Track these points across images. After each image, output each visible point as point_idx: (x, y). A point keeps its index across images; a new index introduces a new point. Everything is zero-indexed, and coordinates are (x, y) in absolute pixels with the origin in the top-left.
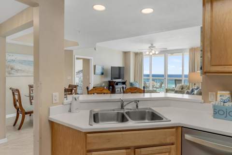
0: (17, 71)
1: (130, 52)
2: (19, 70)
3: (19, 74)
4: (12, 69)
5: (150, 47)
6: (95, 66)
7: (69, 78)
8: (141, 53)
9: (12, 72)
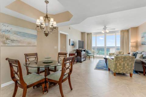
0: (13, 41)
1: (85, 32)
2: (14, 40)
3: (14, 44)
4: (7, 39)
5: (103, 28)
6: (70, 40)
7: (56, 47)
8: (91, 34)
9: (8, 41)
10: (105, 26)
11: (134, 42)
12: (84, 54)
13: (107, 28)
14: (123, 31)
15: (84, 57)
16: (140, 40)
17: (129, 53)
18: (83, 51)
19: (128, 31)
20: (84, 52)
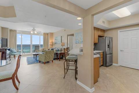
1: (7, 28)
10: (34, 28)
11: (51, 42)
12: (9, 53)
13: (35, 30)
14: (45, 34)
15: (9, 57)
16: (54, 41)
17: (49, 49)
18: (7, 51)
19: (48, 34)
20: (9, 52)
